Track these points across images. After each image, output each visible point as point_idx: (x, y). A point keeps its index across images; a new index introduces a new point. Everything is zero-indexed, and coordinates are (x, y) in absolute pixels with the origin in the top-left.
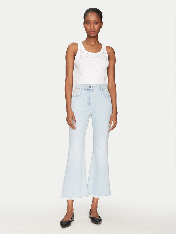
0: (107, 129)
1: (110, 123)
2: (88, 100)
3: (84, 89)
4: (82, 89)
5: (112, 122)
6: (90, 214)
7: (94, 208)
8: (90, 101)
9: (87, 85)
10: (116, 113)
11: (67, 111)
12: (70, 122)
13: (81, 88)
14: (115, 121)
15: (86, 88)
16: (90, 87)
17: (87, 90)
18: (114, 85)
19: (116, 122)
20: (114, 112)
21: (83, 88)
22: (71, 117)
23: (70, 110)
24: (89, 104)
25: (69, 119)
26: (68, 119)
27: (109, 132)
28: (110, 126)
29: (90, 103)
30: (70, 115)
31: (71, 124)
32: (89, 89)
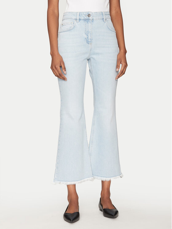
0: (114, 75)
1: (118, 66)
2: (86, 36)
3: (80, 19)
4: (76, 20)
5: (121, 65)
6: (101, 204)
7: (106, 195)
8: (89, 37)
9: (85, 13)
10: (125, 52)
11: (52, 54)
12: (58, 71)
13: (74, 17)
14: (124, 64)
15: (82, 18)
16: (89, 15)
17: (85, 20)
18: (119, 12)
19: (126, 65)
20: (122, 51)
21: (78, 18)
22: (59, 63)
23: (56, 53)
24: (88, 42)
25: (57, 66)
26: (53, 67)
27: (117, 80)
28: (117, 72)
29: (90, 40)
30: (57, 61)
31: (60, 74)
32: (87, 19)
